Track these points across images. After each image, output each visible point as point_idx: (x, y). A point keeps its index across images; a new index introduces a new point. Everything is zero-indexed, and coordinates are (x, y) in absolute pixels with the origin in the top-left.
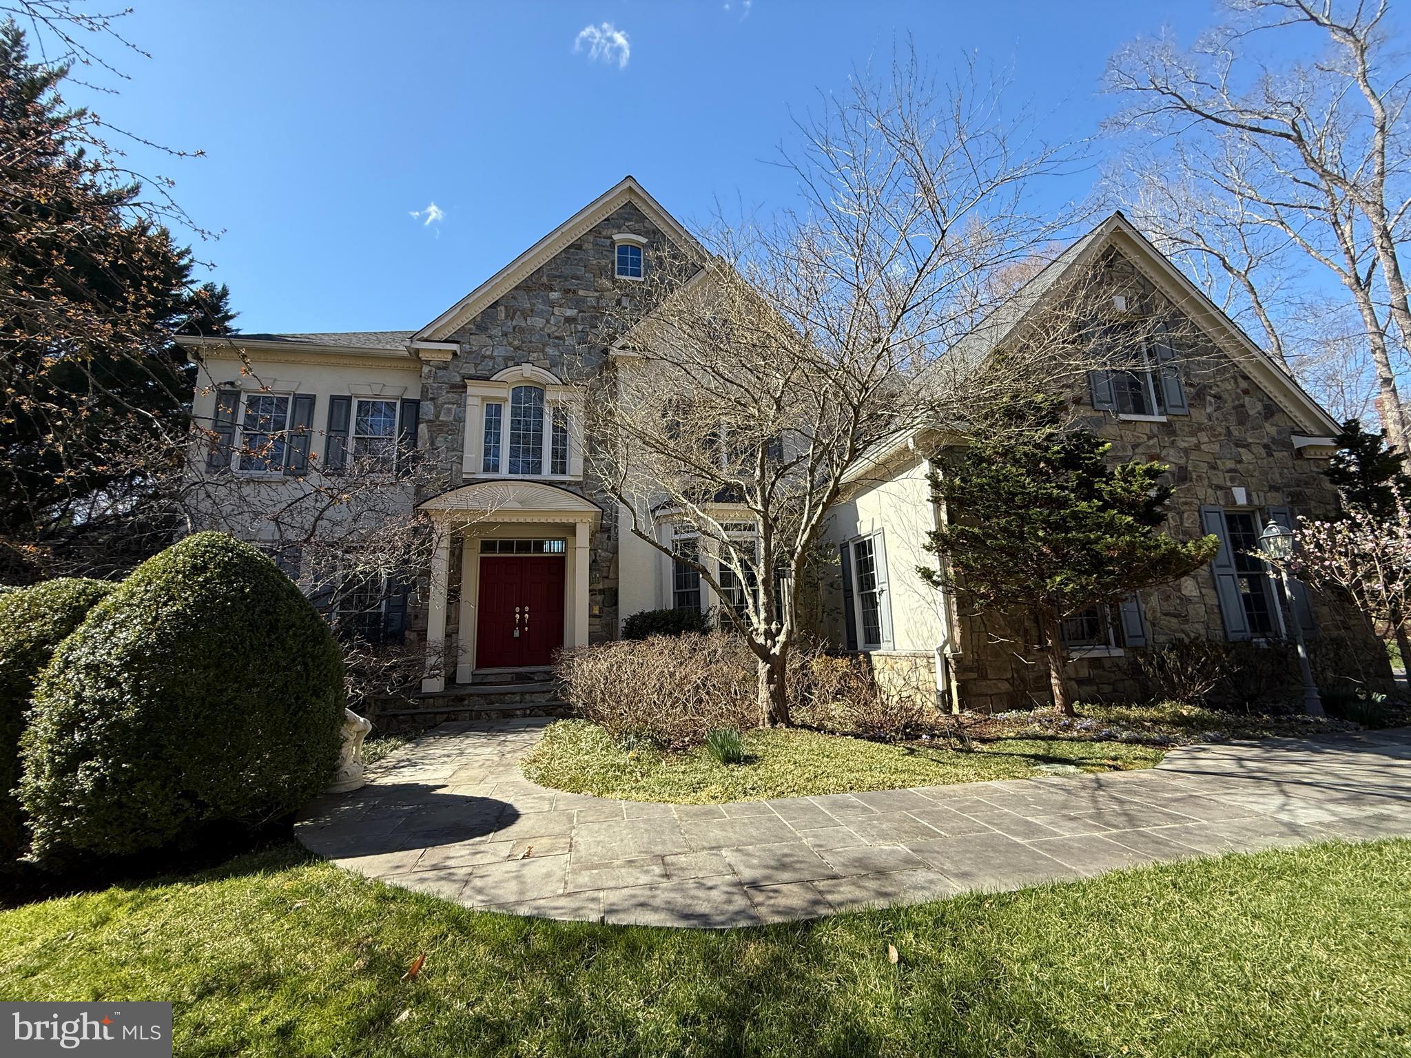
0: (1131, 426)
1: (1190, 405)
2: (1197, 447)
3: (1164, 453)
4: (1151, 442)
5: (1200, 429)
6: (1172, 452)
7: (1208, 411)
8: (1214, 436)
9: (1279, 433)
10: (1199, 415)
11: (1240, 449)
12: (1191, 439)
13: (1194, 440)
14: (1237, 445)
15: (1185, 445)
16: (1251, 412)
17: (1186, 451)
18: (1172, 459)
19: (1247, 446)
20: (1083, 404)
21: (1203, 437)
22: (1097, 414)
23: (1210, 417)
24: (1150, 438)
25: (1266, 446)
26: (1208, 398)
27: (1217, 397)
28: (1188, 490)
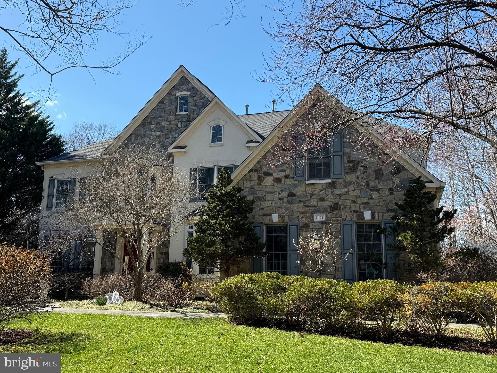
0: (312, 186)
1: (348, 173)
2: (347, 193)
3: (328, 197)
4: (321, 193)
5: (350, 184)
6: (331, 196)
7: (357, 174)
8: (358, 187)
9: (401, 181)
10: (351, 177)
11: (372, 193)
12: (343, 190)
13: (346, 190)
14: (371, 190)
15: (339, 192)
16: (385, 172)
17: (340, 196)
18: (330, 200)
19: (378, 190)
20: (290, 178)
21: (351, 188)
22: (295, 182)
23: (358, 178)
24: (321, 190)
25: (390, 189)
26: (360, 168)
27: (365, 166)
28: (337, 214)
